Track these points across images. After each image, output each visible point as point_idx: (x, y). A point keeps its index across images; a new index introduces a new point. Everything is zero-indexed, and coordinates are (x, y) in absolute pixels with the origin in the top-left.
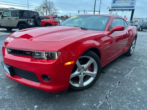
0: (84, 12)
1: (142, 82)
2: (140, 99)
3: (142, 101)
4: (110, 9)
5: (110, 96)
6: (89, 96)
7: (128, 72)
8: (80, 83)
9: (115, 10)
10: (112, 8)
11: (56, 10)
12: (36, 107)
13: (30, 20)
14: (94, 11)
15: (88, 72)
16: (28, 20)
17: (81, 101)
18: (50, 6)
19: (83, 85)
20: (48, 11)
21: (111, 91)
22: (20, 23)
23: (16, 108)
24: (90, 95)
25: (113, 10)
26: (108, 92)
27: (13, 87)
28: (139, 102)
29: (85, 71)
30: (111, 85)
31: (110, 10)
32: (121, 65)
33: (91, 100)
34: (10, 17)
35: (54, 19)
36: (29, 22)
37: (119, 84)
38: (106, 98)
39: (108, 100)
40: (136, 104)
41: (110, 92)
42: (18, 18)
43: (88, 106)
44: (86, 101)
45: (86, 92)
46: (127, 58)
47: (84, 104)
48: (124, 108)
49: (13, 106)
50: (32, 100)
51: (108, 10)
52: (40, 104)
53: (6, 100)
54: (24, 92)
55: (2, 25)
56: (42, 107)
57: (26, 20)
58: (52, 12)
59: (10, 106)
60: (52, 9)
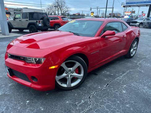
0: (97, 9)
1: (131, 84)
2: (120, 101)
3: (121, 103)
4: (125, 5)
5: (93, 97)
6: (74, 95)
7: (121, 75)
8: (68, 83)
9: (130, 6)
10: (126, 4)
11: (67, 8)
12: (28, 102)
13: (39, 22)
14: (106, 8)
15: (75, 74)
16: (37, 22)
17: (66, 99)
18: (62, 4)
19: (71, 86)
20: (59, 10)
21: (96, 92)
22: (30, 24)
23: (12, 102)
24: (76, 95)
25: (128, 6)
26: (93, 93)
27: (14, 85)
28: (118, 103)
29: (72, 73)
30: (98, 86)
31: (124, 7)
32: (116, 68)
33: (75, 99)
34: (21, 19)
35: (63, 19)
36: (38, 23)
37: (106, 86)
38: (89, 98)
39: (90, 100)
40: (114, 105)
41: (94, 93)
42: (28, 19)
43: (70, 104)
44: (70, 100)
45: (73, 92)
46: (127, 60)
47: (67, 102)
48: (102, 107)
49: (10, 100)
50: (26, 96)
51: (122, 6)
52: (32, 100)
53: (6, 95)
54: (22, 89)
55: (14, 27)
56: (33, 103)
57: (35, 21)
58: (64, 10)
59: (8, 100)
60: (64, 8)
